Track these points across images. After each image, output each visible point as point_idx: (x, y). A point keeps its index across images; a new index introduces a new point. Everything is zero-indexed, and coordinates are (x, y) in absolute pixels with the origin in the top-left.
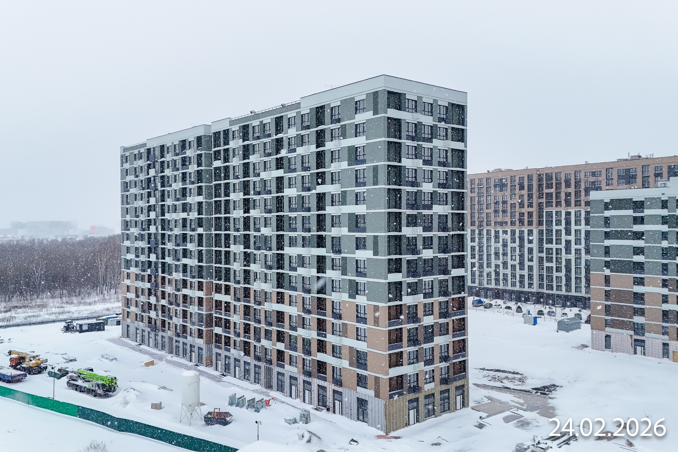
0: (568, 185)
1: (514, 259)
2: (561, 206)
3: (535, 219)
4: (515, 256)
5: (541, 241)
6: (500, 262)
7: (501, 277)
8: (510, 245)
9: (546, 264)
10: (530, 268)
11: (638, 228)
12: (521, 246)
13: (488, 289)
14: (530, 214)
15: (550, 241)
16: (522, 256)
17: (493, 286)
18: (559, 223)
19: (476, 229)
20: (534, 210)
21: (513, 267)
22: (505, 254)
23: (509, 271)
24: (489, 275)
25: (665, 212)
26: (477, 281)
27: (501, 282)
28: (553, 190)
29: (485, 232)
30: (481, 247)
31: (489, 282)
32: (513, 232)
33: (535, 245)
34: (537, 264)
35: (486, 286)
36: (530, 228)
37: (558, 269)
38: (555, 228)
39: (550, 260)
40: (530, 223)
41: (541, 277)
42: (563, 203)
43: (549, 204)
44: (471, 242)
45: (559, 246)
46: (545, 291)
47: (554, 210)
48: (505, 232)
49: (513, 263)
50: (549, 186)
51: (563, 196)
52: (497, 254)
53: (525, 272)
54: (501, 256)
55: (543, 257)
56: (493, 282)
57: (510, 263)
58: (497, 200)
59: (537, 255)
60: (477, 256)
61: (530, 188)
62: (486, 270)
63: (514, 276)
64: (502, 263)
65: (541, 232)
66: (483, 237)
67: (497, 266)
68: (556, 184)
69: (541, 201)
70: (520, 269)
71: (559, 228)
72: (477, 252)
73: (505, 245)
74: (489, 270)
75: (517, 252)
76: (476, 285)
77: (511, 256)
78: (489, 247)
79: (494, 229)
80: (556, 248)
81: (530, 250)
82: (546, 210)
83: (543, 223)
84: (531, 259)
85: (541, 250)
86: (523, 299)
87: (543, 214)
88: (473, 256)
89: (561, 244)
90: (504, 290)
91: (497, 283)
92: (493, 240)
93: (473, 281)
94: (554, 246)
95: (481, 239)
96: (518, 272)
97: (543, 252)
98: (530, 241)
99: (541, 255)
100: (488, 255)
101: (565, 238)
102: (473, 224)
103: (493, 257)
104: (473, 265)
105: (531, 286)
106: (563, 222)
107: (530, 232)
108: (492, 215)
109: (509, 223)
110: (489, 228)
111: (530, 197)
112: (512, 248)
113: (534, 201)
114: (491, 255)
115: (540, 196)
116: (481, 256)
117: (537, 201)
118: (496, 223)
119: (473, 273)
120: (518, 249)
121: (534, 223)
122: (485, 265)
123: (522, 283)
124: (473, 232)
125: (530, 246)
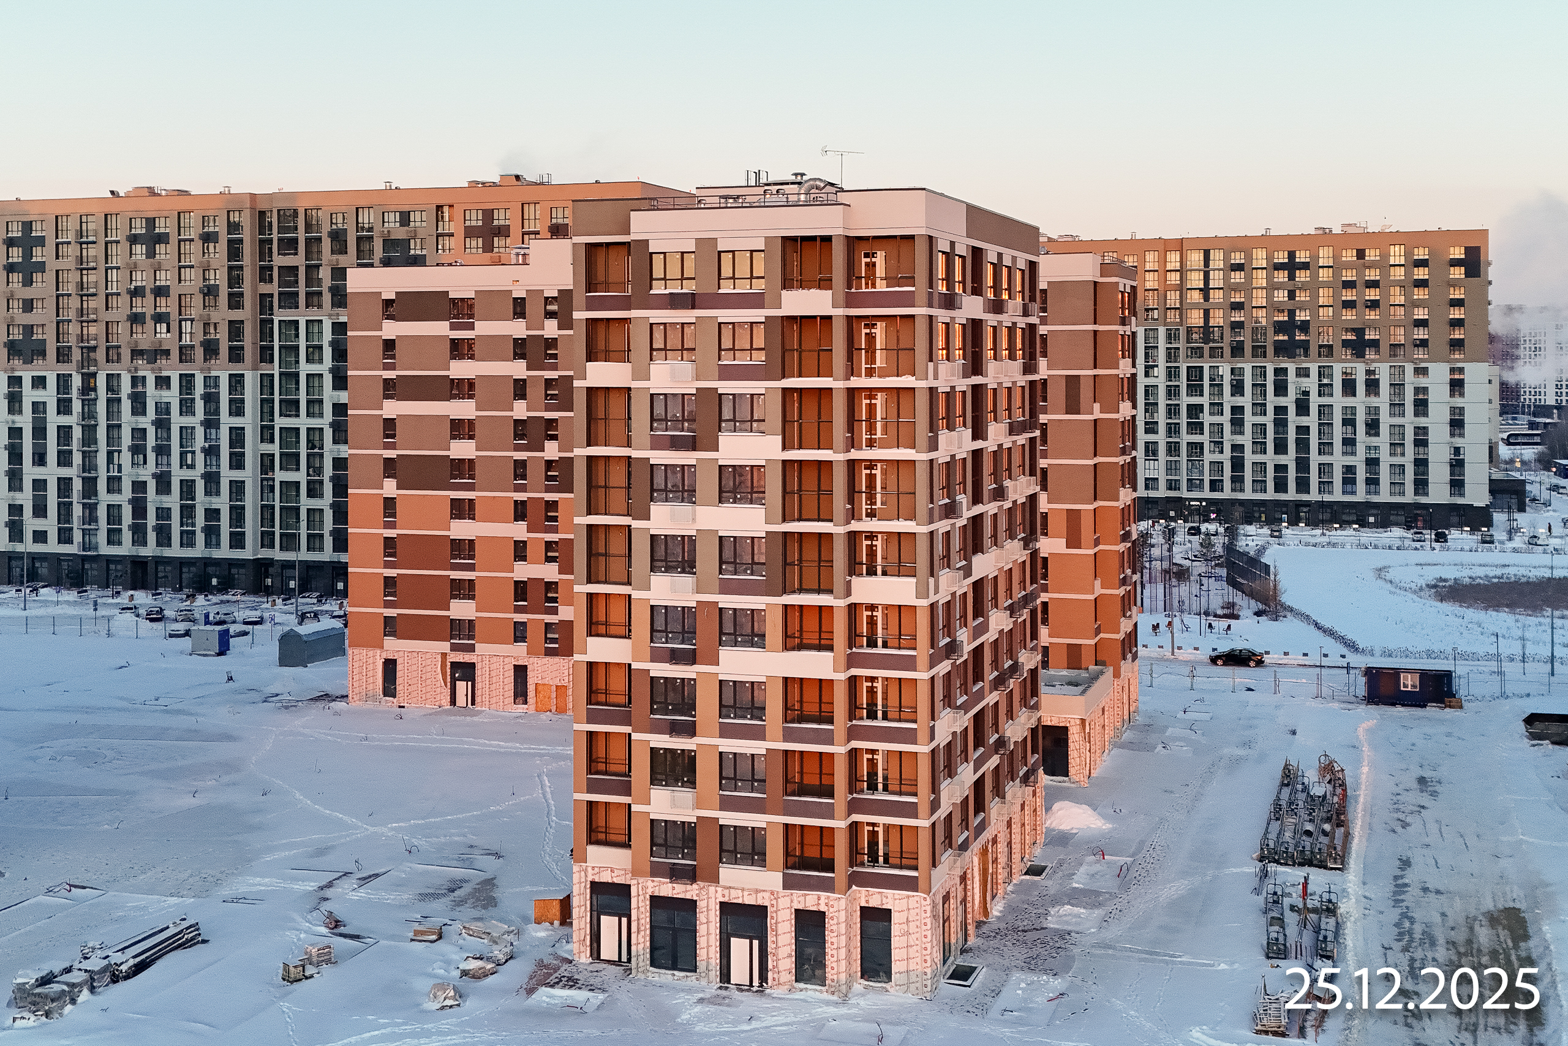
0: (339, 244)
1: (189, 462)
2: (320, 306)
3: (249, 340)
4: (193, 453)
5: (266, 405)
6: (147, 473)
7: (151, 520)
8: (177, 421)
9: (280, 476)
10: (237, 488)
12: (211, 424)
13: (110, 560)
14: (236, 328)
15: (291, 407)
16: (212, 452)
17: (126, 548)
18: (314, 353)
19: (74, 373)
20: (247, 313)
21: (188, 487)
22: (162, 450)
23: (172, 499)
24: (114, 513)
26: (77, 536)
27: (152, 536)
28: (298, 260)
29: (101, 382)
30: (90, 433)
31: (114, 537)
32: (187, 382)
33: (249, 421)
34: (254, 477)
35: (105, 550)
36: (237, 369)
37: (314, 490)
38: (305, 368)
39: (290, 460)
40: (236, 355)
41: (267, 511)
42: (327, 298)
43: (289, 300)
44: (59, 413)
45: (315, 423)
46: (276, 553)
47: (302, 317)
48: (163, 382)
49: (187, 474)
50: (289, 245)
51: (325, 274)
52: (138, 450)
53: (222, 502)
54: (151, 456)
55: (273, 455)
56: (127, 536)
57: (178, 475)
58: (139, 284)
59: (254, 452)
60: (77, 458)
61: (234, 250)
62: (104, 498)
63: (187, 512)
64: (154, 476)
65: (266, 381)
66: (96, 399)
67: (139, 486)
68: (308, 241)
69: (265, 288)
70: (208, 493)
71: (314, 368)
72: (75, 445)
73: (162, 424)
74: (115, 499)
75: (200, 442)
76: (72, 549)
77: (181, 454)
78: (113, 429)
79: (129, 371)
80: (308, 429)
81: (237, 436)
82: (280, 316)
83: (272, 355)
84: (237, 462)
85: (266, 434)
86: (214, 581)
87: (272, 329)
88: (64, 459)
89: (321, 415)
90: (159, 561)
91: (139, 538)
92: (126, 405)
93: (65, 536)
94: (303, 422)
95: (89, 404)
96: (201, 501)
97: (272, 441)
98: (237, 408)
99: (267, 448)
100: (110, 454)
101: (331, 397)
102: (63, 355)
103: (126, 458)
104: (64, 484)
105: (237, 541)
106: (327, 352)
107: (237, 382)
108: (123, 329)
109: (175, 354)
110: (114, 369)
111: (234, 279)
112: (184, 431)
113: (247, 288)
114: (120, 452)
115: (265, 273)
116: (89, 458)
117: (254, 289)
118: (136, 353)
119: (65, 511)
120: (200, 432)
121: (248, 353)
122: (102, 485)
123: (212, 533)
124: (63, 382)
125: (237, 422)
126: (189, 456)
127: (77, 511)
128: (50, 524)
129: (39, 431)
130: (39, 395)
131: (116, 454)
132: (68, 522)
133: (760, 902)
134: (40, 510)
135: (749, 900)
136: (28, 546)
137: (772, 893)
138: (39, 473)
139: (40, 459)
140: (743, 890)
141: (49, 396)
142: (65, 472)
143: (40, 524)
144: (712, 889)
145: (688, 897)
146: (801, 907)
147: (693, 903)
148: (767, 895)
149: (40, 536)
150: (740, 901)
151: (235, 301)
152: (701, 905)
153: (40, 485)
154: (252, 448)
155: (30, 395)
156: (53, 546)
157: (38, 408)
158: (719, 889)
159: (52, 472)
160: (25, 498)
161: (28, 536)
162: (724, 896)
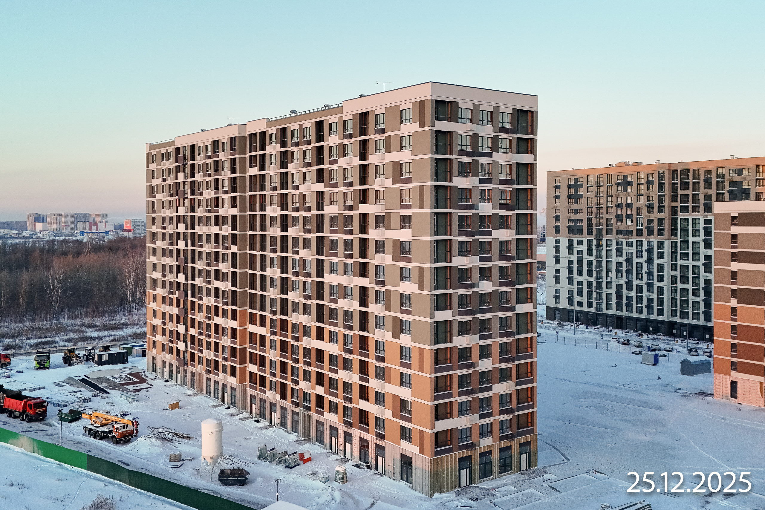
0: (708, 184)
1: (640, 277)
2: (699, 212)
3: (666, 226)
4: (642, 274)
5: (674, 255)
6: (623, 281)
7: (624, 301)
8: (635, 260)
9: (680, 286)
10: (661, 290)
12: (650, 262)
13: (607, 316)
14: (661, 221)
15: (685, 256)
16: (650, 274)
17: (614, 311)
18: (696, 232)
19: (594, 239)
20: (666, 215)
21: (639, 288)
22: (629, 272)
23: (633, 293)
24: (609, 296)
26: (594, 305)
27: (624, 308)
28: (689, 192)
29: (604, 243)
30: (599, 263)
31: (609, 307)
32: (639, 244)
33: (666, 261)
34: (668, 285)
35: (605, 311)
36: (661, 239)
37: (695, 293)
38: (691, 239)
39: (684, 279)
41: (674, 301)
42: (702, 208)
43: (685, 209)
44: (587, 255)
45: (696, 263)
46: (678, 320)
47: (690, 216)
48: (629, 244)
49: (640, 283)
50: (685, 185)
51: (701, 198)
52: (619, 271)
53: (654, 295)
54: (624, 274)
55: (677, 276)
56: (614, 307)
57: (635, 283)
58: (620, 203)
59: (668, 275)
60: (594, 273)
61: (661, 187)
62: (605, 290)
63: (639, 299)
64: (626, 282)
65: (674, 245)
66: (602, 250)
67: (619, 286)
68: (694, 183)
69: (674, 204)
70: (648, 291)
71: (696, 239)
72: (594, 268)
73: (629, 261)
74: (609, 291)
75: (645, 269)
76: (593, 310)
77: (637, 274)
78: (609, 262)
79: (616, 239)
80: (693, 266)
81: (661, 267)
82: (680, 216)
83: (677, 233)
84: (661, 278)
85: (674, 267)
86: (651, 329)
87: (677, 222)
88: (589, 274)
89: (699, 260)
90: (627, 318)
91: (619, 308)
92: (614, 253)
93: (590, 305)
94: (690, 263)
95: (599, 252)
96: (645, 294)
97: (676, 270)
98: (661, 256)
99: (674, 273)
100: (607, 272)
101: (703, 252)
102: (589, 232)
103: (614, 274)
104: (589, 284)
105: (661, 312)
106: (702, 232)
107: (661, 244)
108: (614, 221)
109: (635, 232)
110: (609, 237)
111: (661, 200)
112: (638, 264)
113: (666, 204)
114: (611, 272)
115: (674, 198)
116: (599, 274)
117: (669, 204)
118: (619, 232)
119: (589, 295)
120: (645, 265)
121: (666, 232)
122: (604, 285)
123: (650, 309)
124: (589, 242)
125: (661, 261)
126: (640, 275)
127: (594, 295)
128: (584, 299)
129: (580, 262)
130: (580, 247)
131: (610, 273)
132: (591, 299)
134: (580, 294)
136: (575, 307)
138: (580, 278)
139: (580, 273)
141: (584, 248)
142: (590, 279)
143: (580, 299)
149: (580, 304)
151: (661, 210)
153: (580, 283)
154: (667, 273)
155: (576, 247)
156: (584, 308)
157: (579, 252)
159: (584, 278)
160: (574, 288)
161: (575, 303)
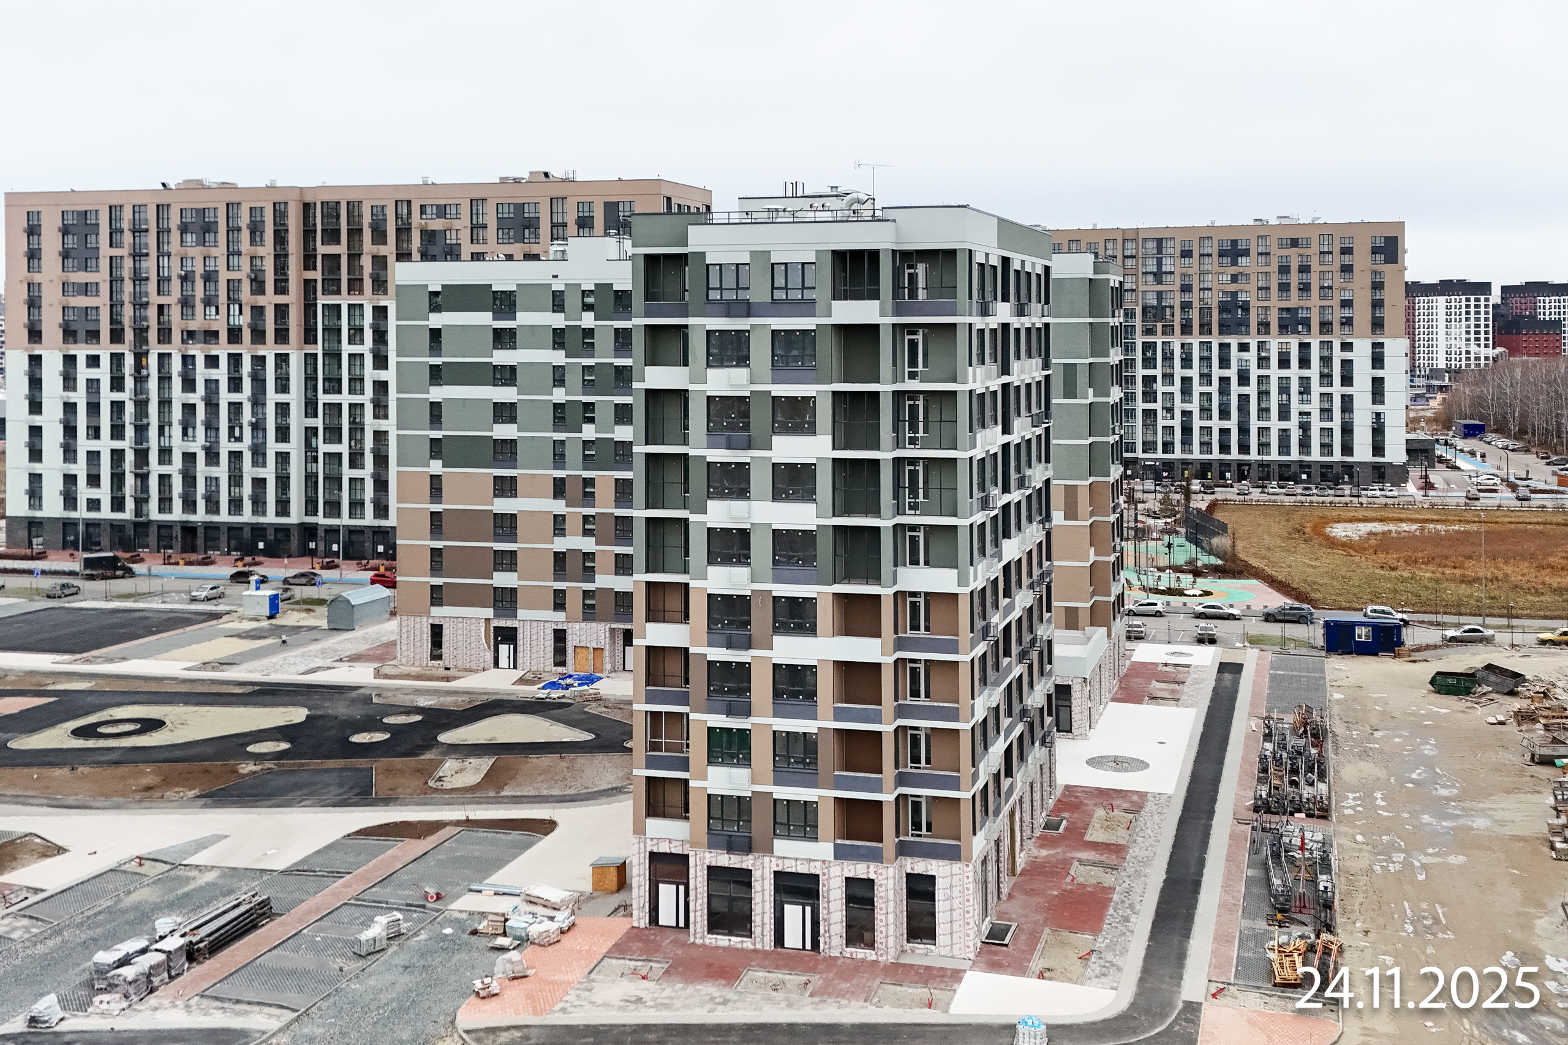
0: (379, 236)
1: (237, 435)
2: (361, 292)
3: (294, 321)
4: (241, 427)
5: (310, 384)
6: (196, 445)
7: (201, 488)
8: (226, 397)
9: (323, 448)
10: (283, 459)
11: (502, 357)
12: (258, 401)
13: (161, 526)
14: (281, 311)
15: (333, 384)
16: (258, 427)
17: (177, 514)
18: (356, 334)
19: (127, 352)
20: (293, 298)
21: (236, 459)
22: (211, 426)
23: (222, 471)
24: (165, 482)
25: (558, 321)
26: (130, 504)
27: (201, 504)
28: (341, 249)
29: (153, 361)
30: (141, 405)
31: (165, 503)
32: (235, 360)
33: (295, 397)
34: (299, 448)
35: (156, 516)
36: (282, 349)
37: (356, 460)
38: (347, 349)
39: (333, 433)
40: (282, 336)
41: (310, 478)
42: (368, 284)
43: (332, 285)
44: (112, 389)
45: (356, 399)
46: (320, 519)
47: (344, 301)
48: (212, 361)
49: (235, 446)
50: (332, 236)
51: (366, 262)
52: (188, 423)
53: (269, 473)
54: (201, 430)
55: (317, 428)
56: (177, 504)
57: (226, 446)
58: (190, 271)
59: (299, 425)
60: (130, 432)
61: (280, 238)
62: (155, 469)
63: (235, 482)
64: (204, 448)
65: (310, 359)
66: (148, 377)
67: (189, 458)
68: (350, 232)
69: (310, 275)
70: (255, 464)
71: (356, 349)
72: (128, 419)
73: (211, 400)
74: (165, 469)
75: (247, 416)
76: (126, 515)
77: (230, 428)
78: (165, 403)
79: (180, 351)
80: (350, 404)
81: (283, 409)
82: (323, 300)
83: (316, 336)
84: (283, 434)
85: (310, 407)
86: (261, 545)
87: (316, 311)
88: (117, 432)
89: (362, 392)
90: (209, 527)
91: (189, 505)
92: (177, 382)
93: (118, 504)
94: (345, 398)
95: (140, 379)
96: (248, 470)
97: (316, 416)
98: (283, 386)
99: (311, 422)
100: (161, 429)
101: (372, 375)
102: (117, 336)
103: (176, 430)
104: (117, 456)
105: (283, 507)
106: (368, 335)
107: (282, 360)
108: (175, 313)
109: (223, 336)
110: (165, 348)
111: (281, 266)
112: (232, 406)
113: (291, 275)
114: (170, 425)
115: (309, 261)
116: (141, 430)
117: (300, 275)
118: (190, 335)
119: (118, 479)
120: (247, 409)
121: (293, 335)
122: (153, 456)
123: (259, 504)
124: (117, 359)
125: (282, 398)
126: (237, 429)
127: (130, 480)
128: (104, 493)
129: (94, 408)
130: (93, 373)
131: (167, 428)
132: (121, 490)
133: (813, 871)
134: (94, 480)
135: (802, 869)
136: (82, 513)
137: (824, 862)
138: (94, 445)
139: (95, 432)
140: (797, 859)
141: (103, 374)
142: (118, 445)
143: (94, 493)
144: (767, 859)
145: (744, 866)
146: (851, 875)
147: (749, 872)
148: (818, 864)
149: (94, 504)
150: (793, 870)
151: (281, 287)
152: (756, 874)
153: (93, 457)
154: (297, 421)
155: (83, 373)
156: (106, 513)
157: (93, 385)
158: (774, 859)
159: (105, 444)
160: (80, 469)
161: (82, 504)
162: (778, 865)
